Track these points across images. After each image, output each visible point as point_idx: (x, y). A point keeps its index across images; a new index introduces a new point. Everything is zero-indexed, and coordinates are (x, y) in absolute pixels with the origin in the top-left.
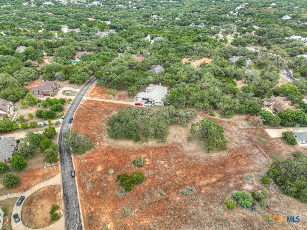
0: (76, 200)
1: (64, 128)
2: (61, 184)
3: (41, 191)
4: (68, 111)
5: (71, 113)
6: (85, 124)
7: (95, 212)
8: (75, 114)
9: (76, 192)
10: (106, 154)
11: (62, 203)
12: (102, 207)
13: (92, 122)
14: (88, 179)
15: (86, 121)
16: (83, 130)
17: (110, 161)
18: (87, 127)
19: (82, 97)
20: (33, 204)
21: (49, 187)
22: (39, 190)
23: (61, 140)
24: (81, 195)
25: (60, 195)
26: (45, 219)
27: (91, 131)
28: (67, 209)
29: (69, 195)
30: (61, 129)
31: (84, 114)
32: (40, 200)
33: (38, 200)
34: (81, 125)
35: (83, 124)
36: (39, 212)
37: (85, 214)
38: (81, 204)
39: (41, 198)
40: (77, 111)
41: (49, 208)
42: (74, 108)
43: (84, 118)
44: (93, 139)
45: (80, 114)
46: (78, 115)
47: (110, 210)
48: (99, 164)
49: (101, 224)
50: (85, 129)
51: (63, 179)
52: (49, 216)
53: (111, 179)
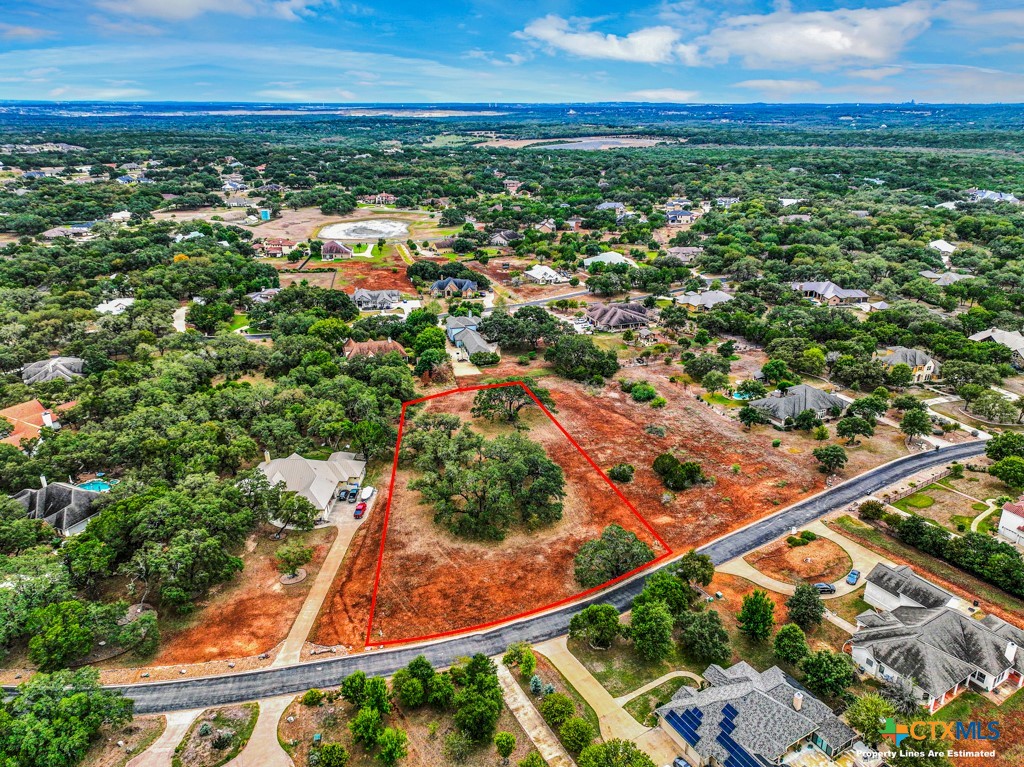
0: (757, 527)
1: (537, 635)
2: (741, 557)
3: (777, 576)
6: (499, 593)
7: (761, 501)
8: (434, 639)
9: (742, 532)
10: (614, 520)
11: (776, 540)
12: (746, 496)
13: (481, 582)
14: (703, 526)
15: (477, 598)
16: (532, 586)
17: (634, 512)
18: (514, 583)
19: (281, 670)
20: (812, 574)
21: (761, 570)
22: (779, 580)
24: (743, 524)
25: (765, 548)
26: (821, 546)
27: (531, 570)
28: (781, 531)
29: (755, 537)
30: (544, 640)
31: (433, 617)
32: (797, 569)
33: (798, 573)
34: (506, 601)
35: (498, 597)
36: (818, 559)
37: (774, 509)
38: (761, 517)
39: (792, 570)
40: (407, 643)
41: (799, 551)
42: (389, 661)
43: (462, 608)
44: (569, 554)
47: (744, 488)
49: (775, 491)
50: (525, 585)
51: (726, 560)
52: (812, 544)
53: (681, 500)
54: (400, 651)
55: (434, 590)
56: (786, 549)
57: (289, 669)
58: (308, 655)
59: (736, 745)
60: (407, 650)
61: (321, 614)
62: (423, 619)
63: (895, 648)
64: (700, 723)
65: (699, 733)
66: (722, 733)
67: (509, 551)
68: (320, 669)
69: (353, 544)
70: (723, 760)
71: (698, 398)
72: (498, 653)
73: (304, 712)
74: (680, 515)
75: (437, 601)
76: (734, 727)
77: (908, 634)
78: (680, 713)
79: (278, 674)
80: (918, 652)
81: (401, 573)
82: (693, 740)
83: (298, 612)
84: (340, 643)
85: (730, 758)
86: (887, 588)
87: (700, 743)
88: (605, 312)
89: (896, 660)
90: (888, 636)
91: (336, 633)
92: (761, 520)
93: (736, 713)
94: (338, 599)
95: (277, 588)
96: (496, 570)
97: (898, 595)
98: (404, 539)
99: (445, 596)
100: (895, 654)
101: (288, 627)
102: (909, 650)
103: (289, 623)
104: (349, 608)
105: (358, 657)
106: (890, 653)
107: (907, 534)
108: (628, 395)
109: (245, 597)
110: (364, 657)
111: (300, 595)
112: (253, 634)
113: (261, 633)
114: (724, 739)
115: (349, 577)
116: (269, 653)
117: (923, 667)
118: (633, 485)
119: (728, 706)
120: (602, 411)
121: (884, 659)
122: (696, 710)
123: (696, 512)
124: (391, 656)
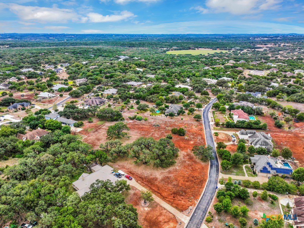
0: (207, 136)
1: (215, 176)
4: (212, 199)
5: (207, 194)
6: (195, 174)
7: (199, 131)
8: (203, 190)
9: (206, 138)
10: (185, 147)
11: (213, 136)
12: (195, 131)
13: (187, 174)
14: (200, 140)
15: (193, 177)
16: (197, 168)
17: (184, 144)
18: (193, 170)
19: (189, 223)
20: (228, 139)
23: (217, 166)
24: (204, 136)
25: (214, 139)
27: (191, 165)
28: (211, 134)
29: (210, 138)
30: (218, 176)
31: (193, 187)
32: (225, 139)
34: (199, 174)
35: (196, 174)
36: (224, 136)
37: (203, 131)
40: (200, 195)
41: (219, 136)
42: (204, 201)
43: (195, 181)
44: (191, 158)
45: (198, 188)
46: (201, 188)
47: (192, 130)
48: (191, 144)
49: (197, 128)
50: (195, 169)
51: (214, 144)
52: (219, 134)
54: (202, 198)
55: (183, 182)
56: (217, 137)
57: (190, 220)
58: (188, 214)
59: (275, 168)
60: (203, 196)
61: (172, 205)
62: (193, 189)
63: (262, 142)
64: (267, 169)
65: (269, 170)
66: (271, 168)
67: (179, 165)
68: (196, 214)
69: (143, 186)
70: (276, 172)
71: (151, 115)
72: (217, 184)
73: (212, 224)
74: (193, 140)
75: (187, 184)
76: (272, 166)
77: (260, 139)
78: (262, 169)
79: (190, 223)
80: (265, 141)
81: (168, 184)
82: (269, 172)
83: (165, 209)
84: (189, 206)
85: (276, 171)
86: (245, 134)
87: (270, 172)
88: (92, 101)
89: (263, 144)
90: (258, 141)
91: (183, 205)
92: (205, 134)
93: (270, 163)
94: (167, 199)
95: (146, 209)
96: (185, 170)
97: (247, 135)
98: (152, 177)
99: (187, 181)
100: (263, 143)
101: (170, 214)
102: (264, 141)
103: (168, 212)
104: (174, 199)
105: (198, 206)
106: (262, 144)
107: (229, 125)
108: (135, 120)
109: (144, 217)
110: (198, 204)
111: (157, 206)
112: (165, 222)
113: (166, 220)
114: (272, 169)
115: (158, 193)
116: (179, 222)
117: (268, 143)
118: (174, 138)
119: (267, 163)
120: (136, 126)
121: (262, 145)
122: (264, 167)
123: (194, 138)
124: (202, 200)
